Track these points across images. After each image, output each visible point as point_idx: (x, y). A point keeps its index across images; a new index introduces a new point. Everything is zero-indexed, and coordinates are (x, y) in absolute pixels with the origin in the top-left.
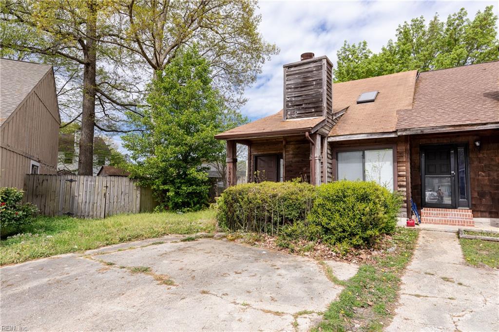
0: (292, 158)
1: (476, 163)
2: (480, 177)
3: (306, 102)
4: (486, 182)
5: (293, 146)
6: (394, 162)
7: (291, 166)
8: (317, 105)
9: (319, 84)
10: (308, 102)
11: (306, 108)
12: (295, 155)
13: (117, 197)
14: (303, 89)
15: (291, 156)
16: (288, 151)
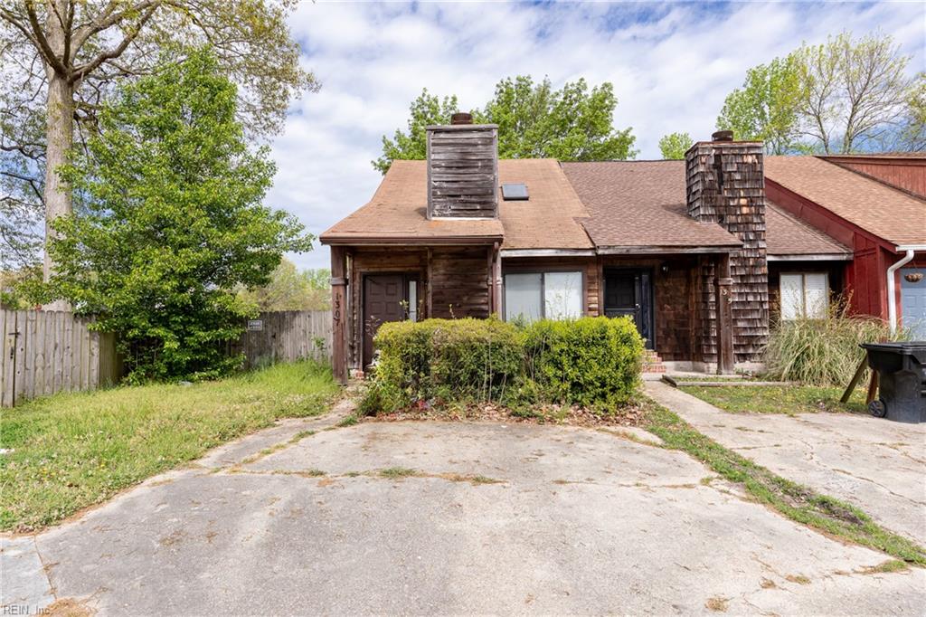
0: (444, 280)
1: (661, 294)
2: (665, 312)
3: (466, 192)
4: (672, 317)
5: (445, 261)
6: (583, 290)
7: (441, 293)
8: (483, 200)
9: (487, 166)
10: (470, 192)
11: (466, 202)
12: (449, 277)
13: (43, 355)
14: (461, 171)
15: (442, 277)
16: (437, 270)
